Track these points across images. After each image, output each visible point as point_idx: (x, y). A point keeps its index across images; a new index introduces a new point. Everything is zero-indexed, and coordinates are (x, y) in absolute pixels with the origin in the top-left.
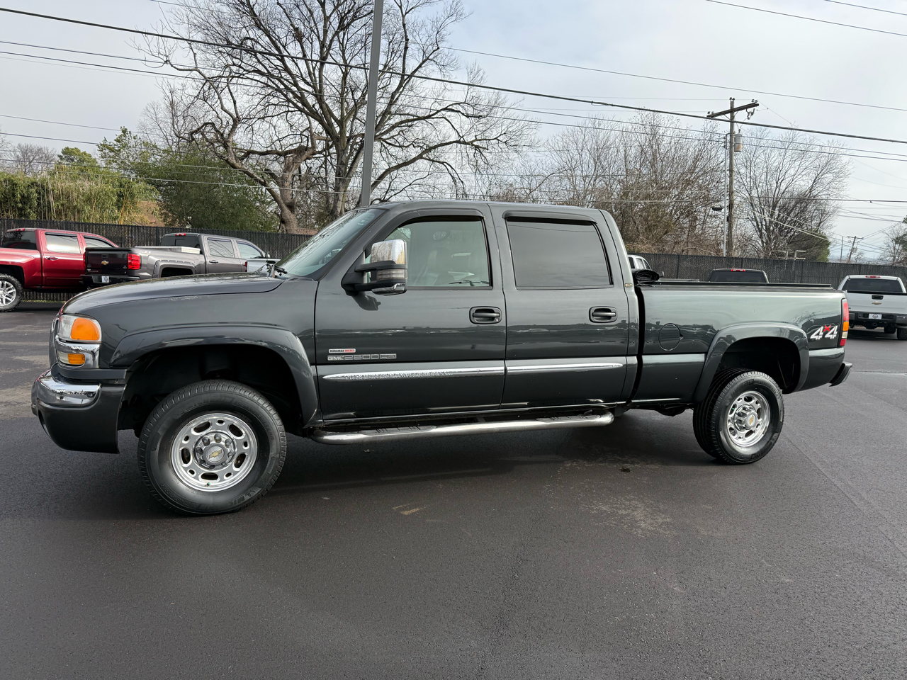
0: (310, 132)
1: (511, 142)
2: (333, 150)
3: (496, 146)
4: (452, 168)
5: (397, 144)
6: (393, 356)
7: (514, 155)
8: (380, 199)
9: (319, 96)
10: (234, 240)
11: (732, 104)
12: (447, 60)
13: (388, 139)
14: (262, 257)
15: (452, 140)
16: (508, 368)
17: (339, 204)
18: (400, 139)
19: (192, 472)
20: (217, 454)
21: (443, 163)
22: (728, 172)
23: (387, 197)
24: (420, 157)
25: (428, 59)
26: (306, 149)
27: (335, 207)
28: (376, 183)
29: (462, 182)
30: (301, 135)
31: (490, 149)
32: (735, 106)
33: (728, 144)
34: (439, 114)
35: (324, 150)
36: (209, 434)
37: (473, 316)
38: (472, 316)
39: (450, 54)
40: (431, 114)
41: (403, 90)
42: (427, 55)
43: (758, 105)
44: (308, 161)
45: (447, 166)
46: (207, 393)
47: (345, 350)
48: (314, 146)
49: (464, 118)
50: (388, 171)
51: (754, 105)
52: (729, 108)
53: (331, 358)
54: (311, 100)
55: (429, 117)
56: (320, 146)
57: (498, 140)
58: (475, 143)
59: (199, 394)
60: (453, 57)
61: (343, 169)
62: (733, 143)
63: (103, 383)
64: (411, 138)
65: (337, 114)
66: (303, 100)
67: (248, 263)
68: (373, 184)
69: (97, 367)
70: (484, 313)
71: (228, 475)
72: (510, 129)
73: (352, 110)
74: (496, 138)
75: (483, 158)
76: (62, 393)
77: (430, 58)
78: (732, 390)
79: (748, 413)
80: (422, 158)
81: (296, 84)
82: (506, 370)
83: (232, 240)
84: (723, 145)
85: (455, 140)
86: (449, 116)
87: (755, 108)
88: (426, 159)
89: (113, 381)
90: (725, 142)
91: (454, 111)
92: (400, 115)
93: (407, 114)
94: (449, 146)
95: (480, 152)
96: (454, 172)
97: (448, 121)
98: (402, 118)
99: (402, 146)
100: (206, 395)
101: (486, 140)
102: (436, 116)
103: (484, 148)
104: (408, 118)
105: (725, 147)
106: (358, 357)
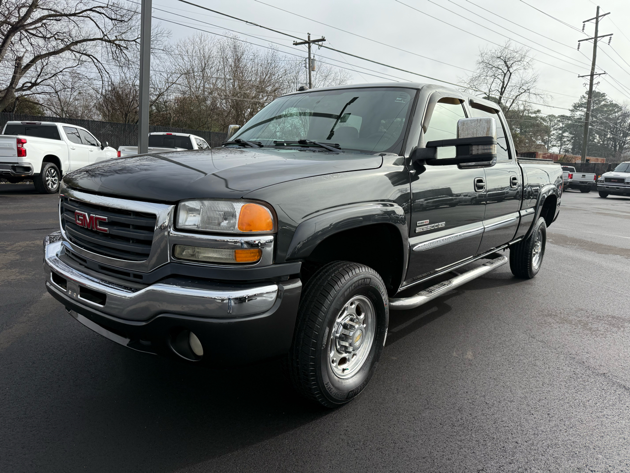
3: (134, 46)
4: (98, 61)
5: (40, 35)
6: (444, 224)
8: (31, 82)
11: (309, 37)
13: (31, 29)
15: (97, 37)
18: (43, 30)
19: (333, 361)
20: (359, 337)
21: (89, 56)
22: (308, 85)
23: (39, 81)
24: (67, 48)
28: (28, 66)
29: (108, 73)
31: (129, 49)
32: (311, 39)
33: (308, 65)
34: (83, 13)
36: (344, 318)
38: (475, 186)
40: (77, 12)
43: (325, 40)
45: (94, 60)
46: (355, 276)
47: (424, 222)
49: (107, 19)
50: (38, 58)
51: (323, 40)
52: (307, 40)
53: (418, 230)
55: (74, 15)
57: (136, 42)
58: (117, 42)
59: (351, 278)
62: (311, 64)
64: (54, 32)
69: (271, 261)
70: (479, 183)
71: (353, 356)
74: (134, 41)
75: (124, 56)
79: (538, 244)
80: (70, 50)
82: (484, 228)
84: (304, 65)
85: (100, 37)
86: (94, 17)
87: (323, 42)
88: (73, 51)
89: (285, 277)
90: (306, 63)
91: (98, 12)
92: (43, 9)
93: (50, 10)
94: (95, 42)
95: (121, 50)
96: (100, 64)
97: (93, 20)
98: (46, 13)
99: (44, 37)
100: (356, 279)
101: (125, 40)
102: (81, 15)
103: (124, 47)
104: (53, 13)
105: (306, 67)
106: (429, 227)
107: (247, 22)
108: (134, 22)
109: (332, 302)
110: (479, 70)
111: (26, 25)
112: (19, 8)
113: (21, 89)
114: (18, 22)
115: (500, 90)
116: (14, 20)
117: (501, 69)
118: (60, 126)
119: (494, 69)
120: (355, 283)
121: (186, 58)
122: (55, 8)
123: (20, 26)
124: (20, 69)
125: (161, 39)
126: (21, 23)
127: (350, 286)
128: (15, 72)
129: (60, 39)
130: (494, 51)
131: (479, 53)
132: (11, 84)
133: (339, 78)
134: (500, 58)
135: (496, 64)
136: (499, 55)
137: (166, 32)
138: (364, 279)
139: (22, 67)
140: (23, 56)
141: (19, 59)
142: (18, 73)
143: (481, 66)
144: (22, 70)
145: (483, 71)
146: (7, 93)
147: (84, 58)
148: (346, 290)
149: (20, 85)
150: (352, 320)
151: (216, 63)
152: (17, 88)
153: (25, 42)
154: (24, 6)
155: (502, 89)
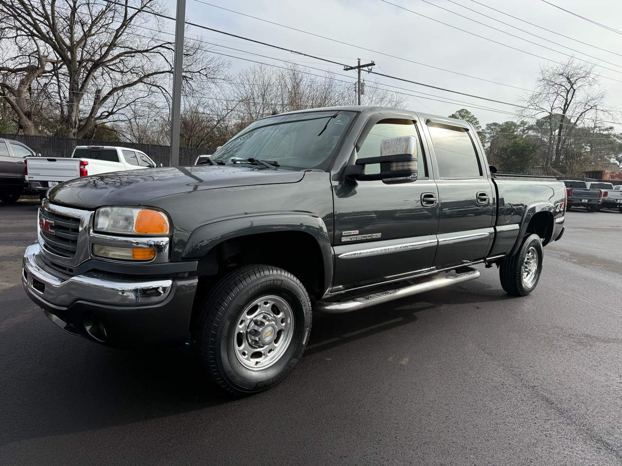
0: (39, 55)
1: (210, 75)
2: (64, 69)
3: (198, 77)
4: (166, 91)
5: (118, 70)
6: (379, 235)
7: (213, 85)
8: (108, 112)
9: (53, 27)
10: (7, 141)
11: (359, 62)
12: (160, 8)
13: (111, 65)
14: (33, 156)
15: (165, 70)
16: (440, 240)
17: (74, 114)
18: (121, 65)
19: (244, 354)
20: (270, 333)
21: (158, 87)
23: (114, 110)
24: (140, 80)
25: (145, 6)
26: (38, 68)
27: (70, 116)
28: (106, 98)
30: (29, 56)
31: (194, 79)
32: (361, 64)
33: (357, 89)
34: (154, 50)
35: (52, 70)
36: (257, 315)
37: (424, 201)
38: (422, 200)
39: (162, 5)
40: (149, 48)
41: (125, 28)
42: (145, 3)
43: (375, 65)
44: (38, 78)
45: (163, 90)
46: (263, 277)
47: (352, 232)
48: (43, 67)
50: (115, 90)
51: (373, 64)
52: (357, 65)
53: (344, 239)
54: (44, 29)
55: (147, 51)
56: (49, 67)
57: (200, 73)
58: (183, 74)
59: (258, 279)
60: (165, 8)
61: (76, 86)
62: (360, 88)
63: (174, 277)
64: (130, 67)
65: (68, 42)
66: (36, 26)
67: (28, 161)
68: (103, 100)
69: (166, 260)
70: (427, 198)
71: (270, 351)
72: (209, 66)
73: (81, 40)
74: (199, 72)
75: (189, 86)
76: (123, 290)
77: (147, 5)
78: (527, 247)
79: (531, 262)
80: (142, 82)
81: (29, 15)
82: (438, 242)
83: (5, 141)
84: (354, 89)
85: (168, 70)
86: (163, 52)
87: (373, 66)
88: (145, 83)
89: (183, 274)
90: (355, 88)
91: (167, 48)
92: (121, 47)
93: (127, 47)
94: (163, 74)
95: (187, 81)
96: (168, 94)
97: (162, 55)
98: (123, 50)
99: (122, 72)
100: (263, 280)
101: (190, 72)
102: (152, 51)
103: (190, 78)
104: (129, 50)
105: (355, 91)
106: (360, 237)
107: (292, 51)
108: (199, 55)
109: (233, 299)
110: (539, 88)
111: (105, 62)
112: (101, 47)
113: (100, 118)
114: (99, 60)
115: (563, 108)
116: (97, 57)
117: (564, 86)
118: (119, 150)
119: (556, 86)
120: (261, 283)
121: (247, 86)
122: (131, 46)
123: (101, 63)
124: (99, 101)
125: (222, 69)
126: (101, 61)
127: (256, 286)
128: (95, 104)
129: (135, 73)
130: (555, 68)
131: (540, 71)
132: (91, 113)
133: (395, 100)
134: (562, 74)
135: (558, 81)
136: (562, 71)
137: (226, 63)
138: (274, 280)
139: (101, 99)
140: (102, 89)
141: (98, 92)
142: (97, 104)
143: (542, 83)
144: (101, 102)
145: (543, 88)
146: (87, 122)
147: (154, 88)
148: (251, 289)
149: (98, 114)
150: (264, 317)
151: (275, 90)
152: (96, 116)
153: (106, 76)
154: (105, 45)
155: (565, 106)
